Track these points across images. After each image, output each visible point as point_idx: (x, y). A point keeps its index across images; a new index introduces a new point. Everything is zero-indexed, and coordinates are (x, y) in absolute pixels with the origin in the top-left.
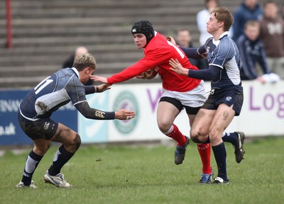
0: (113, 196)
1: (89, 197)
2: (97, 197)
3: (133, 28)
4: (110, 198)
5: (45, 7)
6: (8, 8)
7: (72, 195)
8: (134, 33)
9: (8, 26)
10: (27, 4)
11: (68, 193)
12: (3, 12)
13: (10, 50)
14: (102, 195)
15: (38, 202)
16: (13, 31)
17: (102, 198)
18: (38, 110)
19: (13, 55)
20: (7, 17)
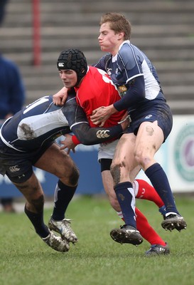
0: (174, 265)
1: (142, 267)
2: (153, 266)
3: (60, 61)
4: (170, 267)
5: (85, 12)
6: (35, 12)
7: (119, 264)
8: (60, 68)
9: (35, 37)
10: (61, 7)
11: (114, 262)
12: (29, 18)
13: (38, 69)
14: (159, 265)
15: (74, 272)
16: (42, 43)
17: (159, 268)
18: (20, 133)
19: (41, 75)
20: (34, 24)
